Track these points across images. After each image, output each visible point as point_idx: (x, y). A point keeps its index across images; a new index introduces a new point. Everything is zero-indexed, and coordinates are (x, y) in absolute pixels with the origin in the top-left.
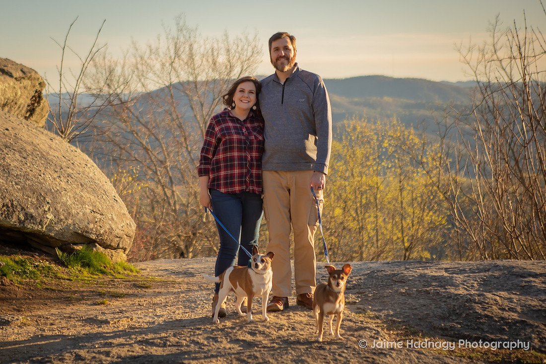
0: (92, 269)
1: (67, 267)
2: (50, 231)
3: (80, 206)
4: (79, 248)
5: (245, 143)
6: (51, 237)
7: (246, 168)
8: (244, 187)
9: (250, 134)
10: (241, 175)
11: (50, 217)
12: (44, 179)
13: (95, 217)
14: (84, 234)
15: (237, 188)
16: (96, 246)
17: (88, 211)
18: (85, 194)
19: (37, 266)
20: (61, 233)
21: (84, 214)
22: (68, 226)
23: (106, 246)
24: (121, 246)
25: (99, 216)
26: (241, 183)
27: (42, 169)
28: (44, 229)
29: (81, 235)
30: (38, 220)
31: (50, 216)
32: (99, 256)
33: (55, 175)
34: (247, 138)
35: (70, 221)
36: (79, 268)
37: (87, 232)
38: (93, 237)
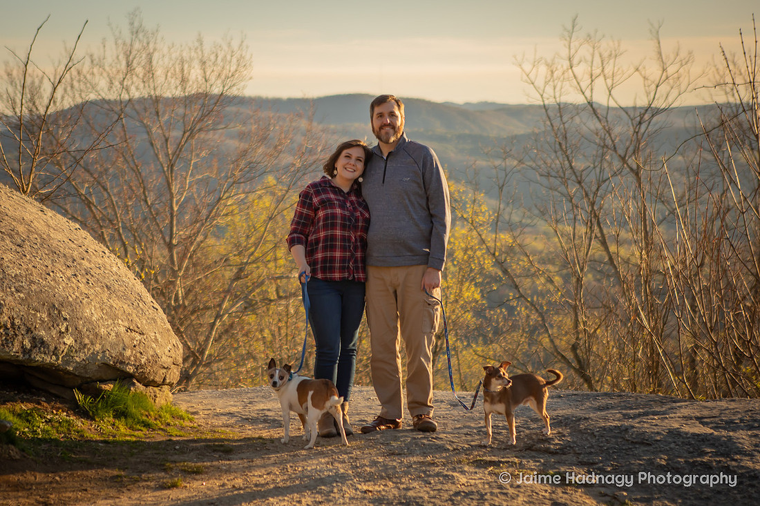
0: (130, 421)
1: (93, 419)
2: (67, 363)
3: (110, 322)
4: (108, 387)
5: (350, 220)
6: (68, 372)
7: (350, 251)
8: (346, 275)
9: (355, 209)
10: (343, 260)
11: (69, 342)
12: (54, 280)
13: (133, 339)
14: (118, 365)
15: (337, 275)
16: (134, 384)
17: (123, 329)
18: (116, 303)
19: (50, 421)
20: (84, 366)
21: (117, 335)
22: (94, 354)
23: (147, 384)
24: (168, 381)
25: (138, 337)
26: (342, 269)
27: (49, 263)
28: (60, 362)
29: (114, 368)
30: (51, 349)
31: (69, 340)
32: (139, 399)
33: (69, 273)
34: (352, 215)
35: (98, 347)
36: (111, 419)
37: (122, 363)
38: (131, 369)
